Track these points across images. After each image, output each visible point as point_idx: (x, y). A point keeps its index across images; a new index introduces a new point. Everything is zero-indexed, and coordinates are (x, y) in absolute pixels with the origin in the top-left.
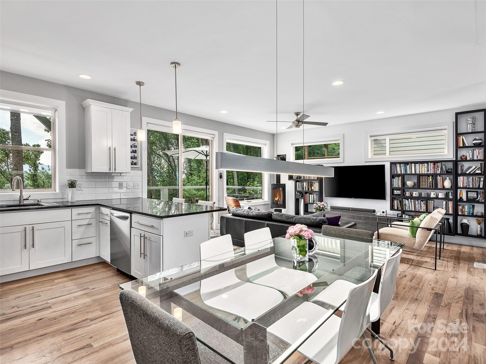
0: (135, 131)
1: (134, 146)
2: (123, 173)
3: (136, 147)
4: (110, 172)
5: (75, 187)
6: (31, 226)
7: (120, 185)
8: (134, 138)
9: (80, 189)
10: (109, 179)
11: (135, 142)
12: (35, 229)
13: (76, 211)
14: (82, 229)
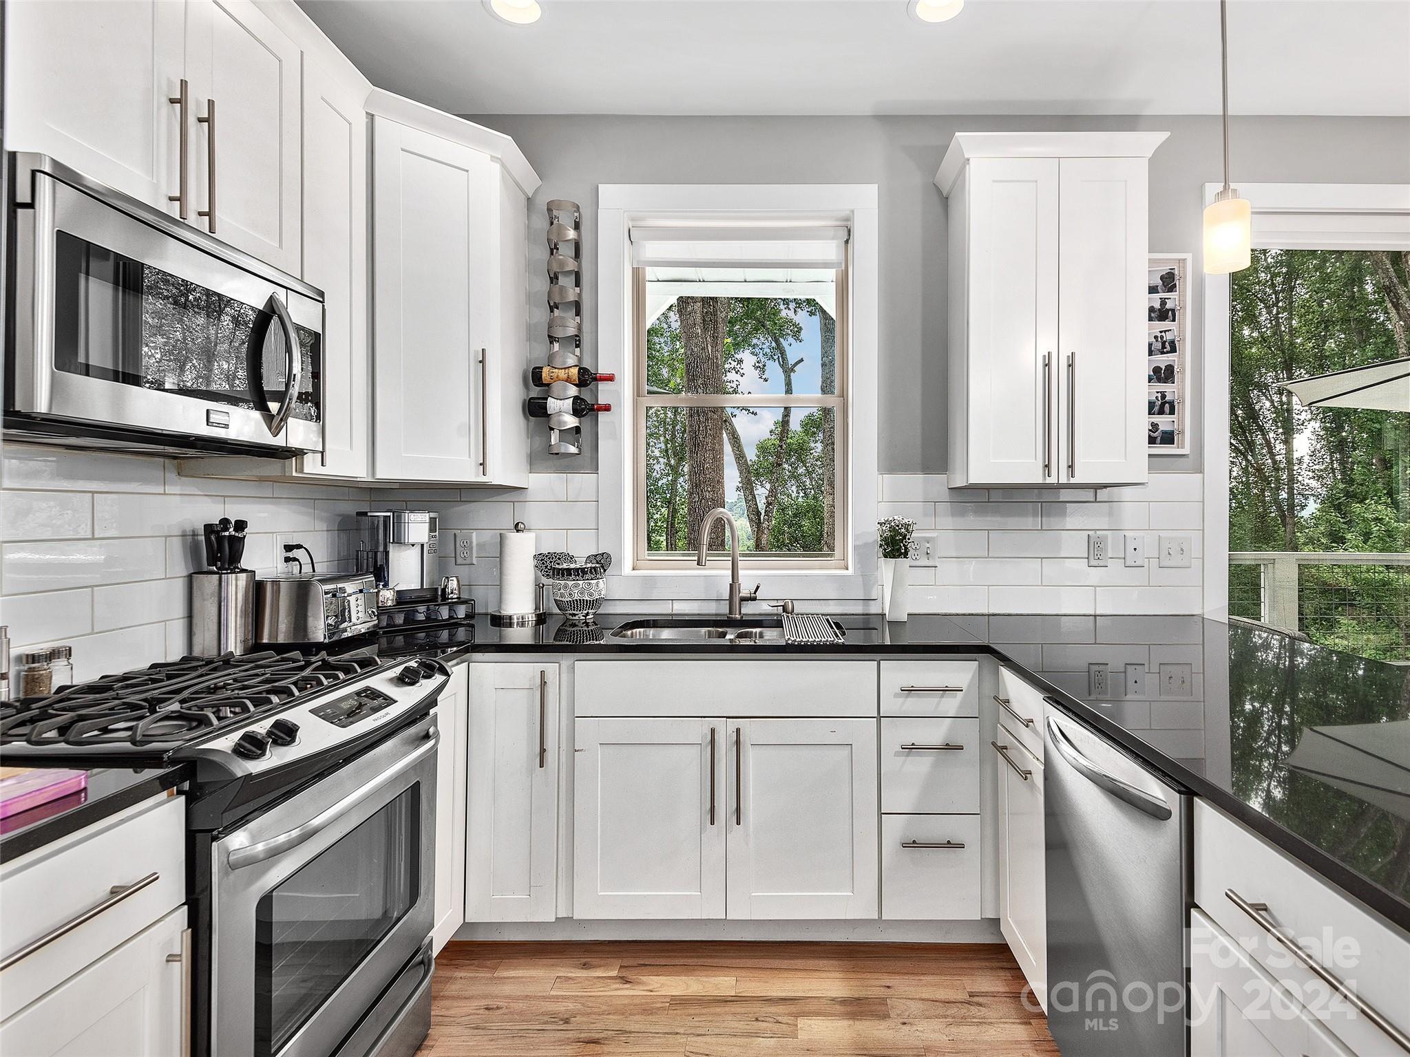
0: (1165, 269)
1: (1164, 347)
2: (1105, 486)
3: (1173, 350)
4: (1049, 480)
5: (905, 555)
6: (733, 723)
7: (1092, 548)
8: (1163, 302)
9: (926, 563)
10: (1044, 519)
11: (1166, 322)
12: (745, 741)
13: (900, 672)
14: (922, 764)
